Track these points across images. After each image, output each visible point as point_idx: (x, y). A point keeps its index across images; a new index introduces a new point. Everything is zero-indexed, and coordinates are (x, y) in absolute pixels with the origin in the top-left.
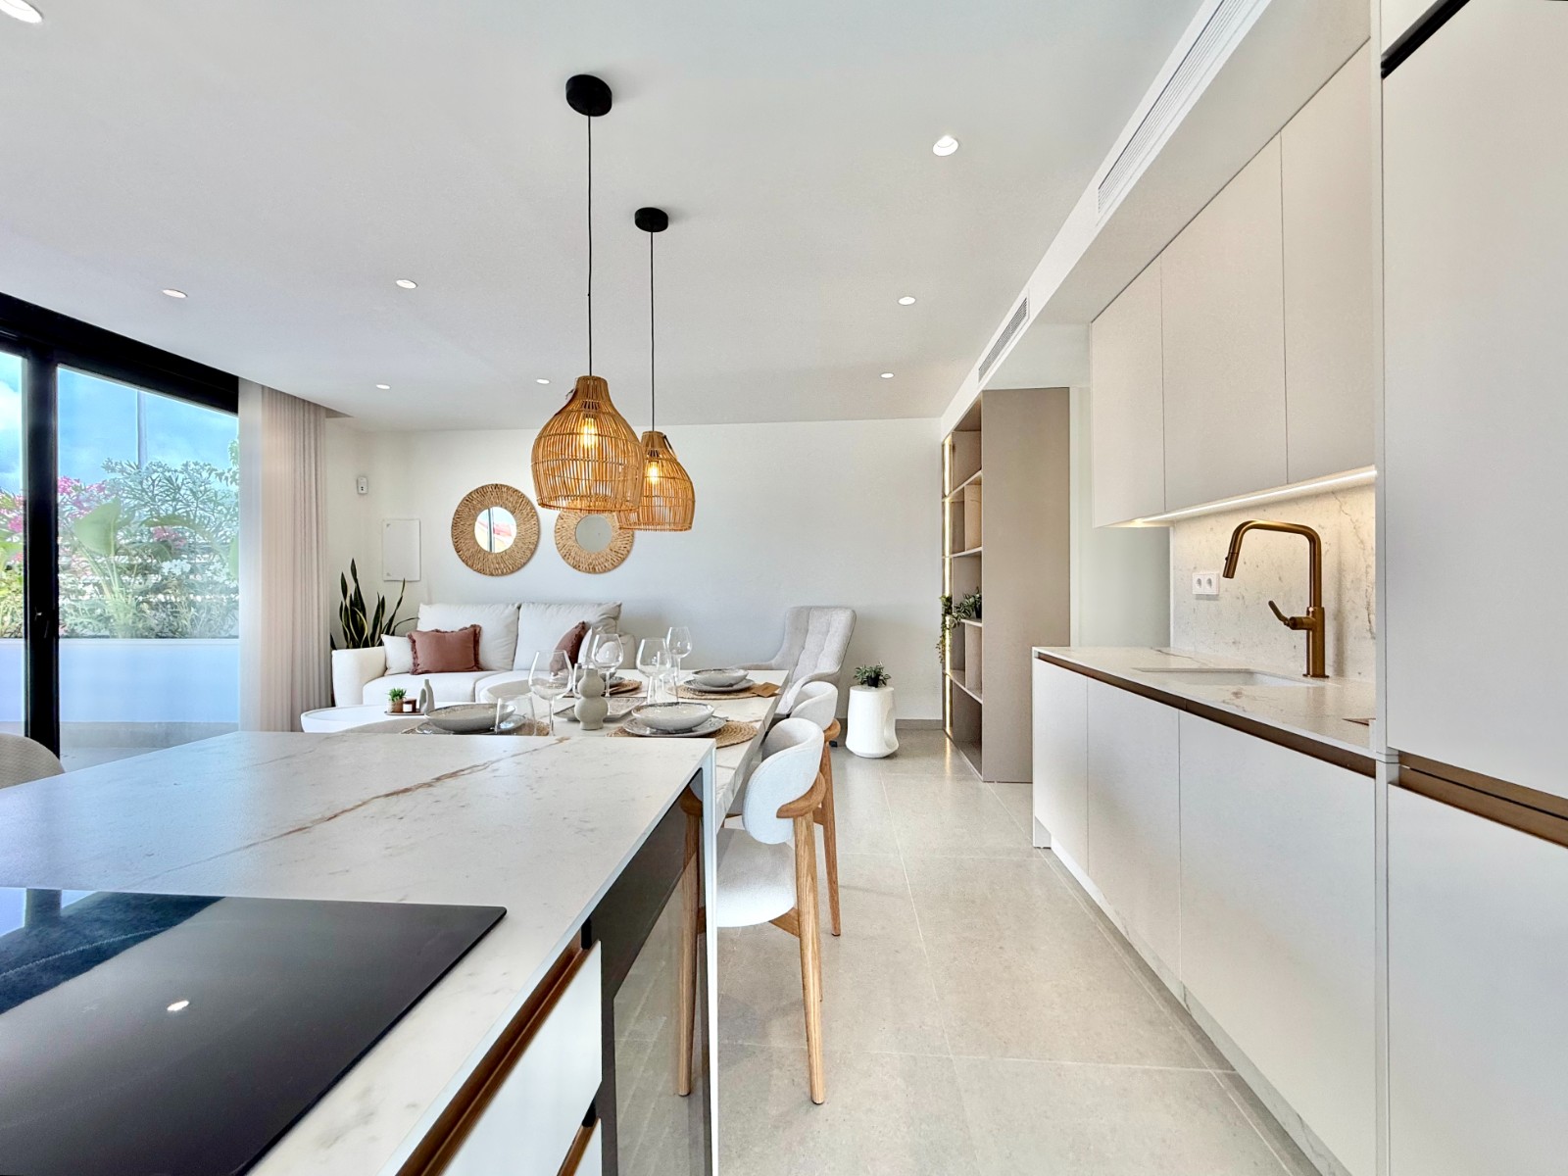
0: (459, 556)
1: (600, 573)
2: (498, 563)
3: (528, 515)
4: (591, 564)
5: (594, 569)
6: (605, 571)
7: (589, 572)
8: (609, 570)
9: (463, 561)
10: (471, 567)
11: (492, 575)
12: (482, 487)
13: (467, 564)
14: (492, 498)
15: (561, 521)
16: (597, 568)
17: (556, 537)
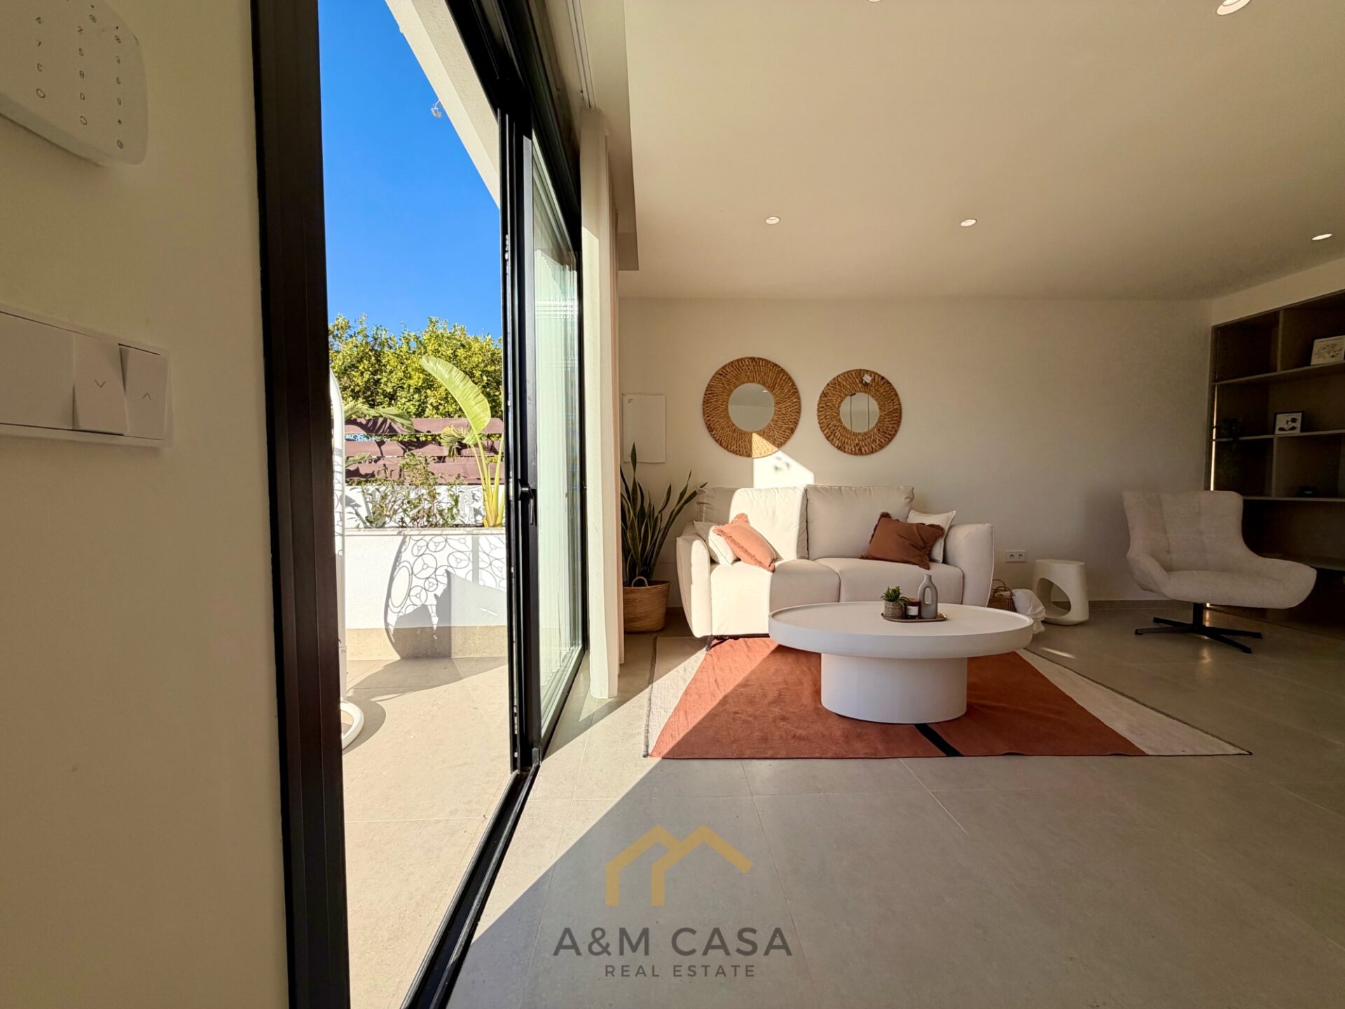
0: (713, 436)
1: (867, 454)
3: (789, 391)
4: (857, 445)
5: (860, 449)
6: (872, 452)
7: (856, 454)
8: (876, 451)
9: (717, 441)
10: (727, 447)
11: (749, 456)
12: (738, 360)
13: (721, 445)
14: (749, 373)
15: (825, 398)
16: (863, 449)
17: (819, 416)
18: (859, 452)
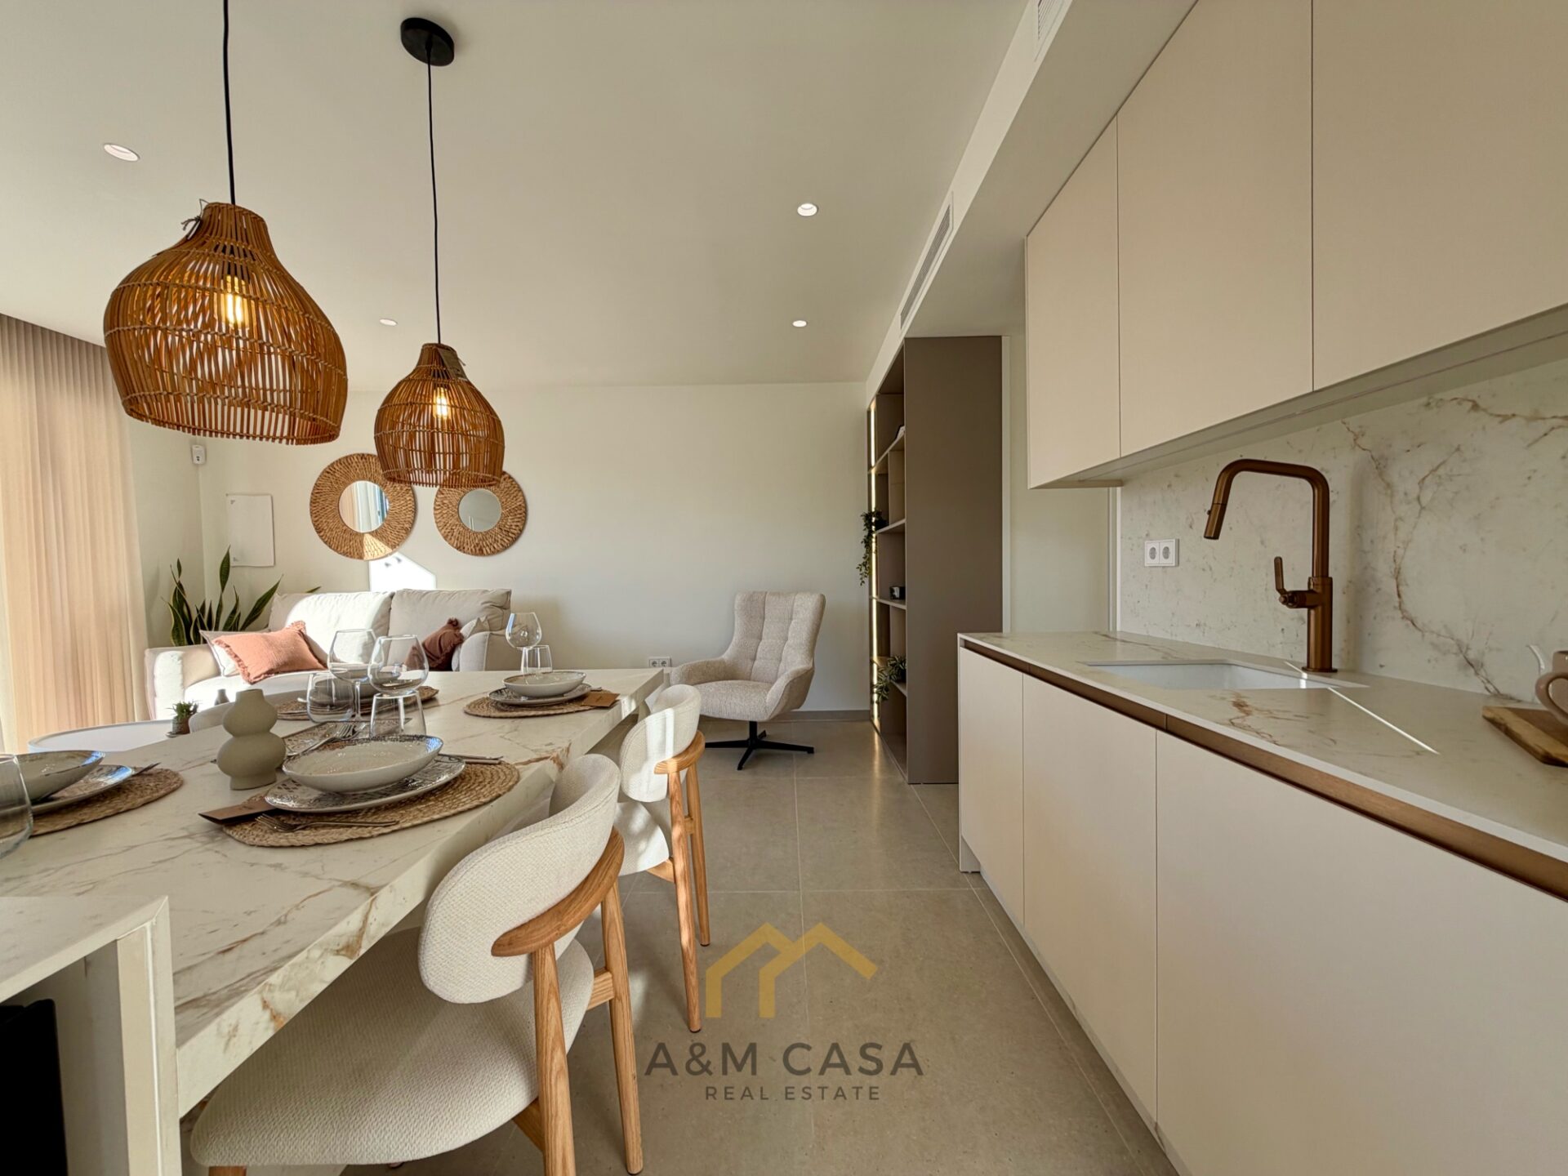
0: (321, 537)
1: (488, 555)
3: (401, 489)
4: (478, 544)
5: (481, 550)
6: (493, 553)
7: (476, 555)
8: (498, 552)
9: (326, 543)
10: (334, 548)
11: (361, 558)
12: (346, 457)
13: (330, 547)
15: (442, 496)
16: (484, 549)
17: (435, 514)
18: (480, 552)
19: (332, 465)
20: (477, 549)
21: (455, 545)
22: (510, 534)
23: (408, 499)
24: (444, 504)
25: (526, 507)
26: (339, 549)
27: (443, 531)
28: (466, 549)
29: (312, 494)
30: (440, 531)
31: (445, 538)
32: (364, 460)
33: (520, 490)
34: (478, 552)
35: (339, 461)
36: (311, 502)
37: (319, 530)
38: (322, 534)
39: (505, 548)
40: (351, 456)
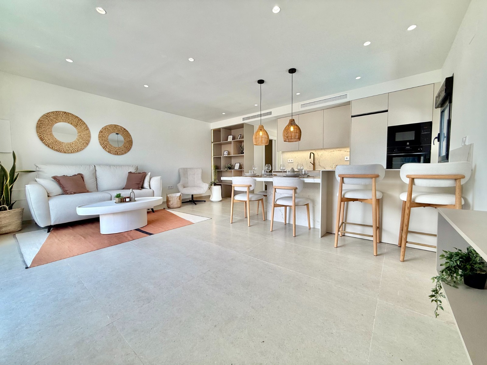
0: (44, 143)
1: (120, 155)
2: (68, 148)
3: (84, 128)
7: (116, 155)
9: (46, 145)
10: (52, 148)
11: (65, 152)
12: (56, 112)
13: (49, 147)
14: (63, 118)
15: (102, 133)
16: (118, 153)
17: (99, 139)
18: (117, 153)
19: (48, 113)
20: (116, 152)
21: (107, 151)
22: (127, 149)
23: (88, 132)
24: (103, 136)
25: (132, 141)
26: (54, 148)
27: (103, 145)
28: (112, 153)
29: (37, 123)
30: (101, 145)
31: (104, 148)
32: (66, 114)
33: (130, 135)
34: (116, 153)
35: (53, 112)
36: (37, 127)
37: (42, 139)
38: (44, 141)
39: (125, 153)
40: (58, 112)
